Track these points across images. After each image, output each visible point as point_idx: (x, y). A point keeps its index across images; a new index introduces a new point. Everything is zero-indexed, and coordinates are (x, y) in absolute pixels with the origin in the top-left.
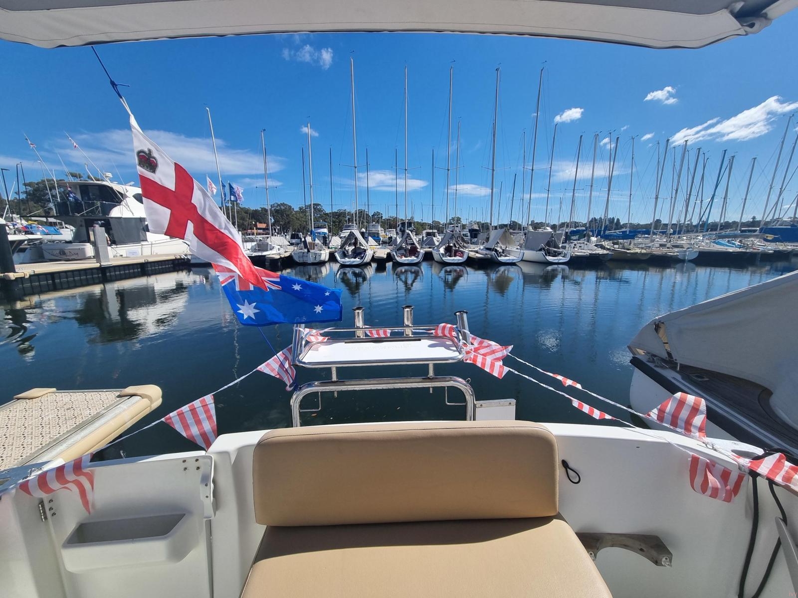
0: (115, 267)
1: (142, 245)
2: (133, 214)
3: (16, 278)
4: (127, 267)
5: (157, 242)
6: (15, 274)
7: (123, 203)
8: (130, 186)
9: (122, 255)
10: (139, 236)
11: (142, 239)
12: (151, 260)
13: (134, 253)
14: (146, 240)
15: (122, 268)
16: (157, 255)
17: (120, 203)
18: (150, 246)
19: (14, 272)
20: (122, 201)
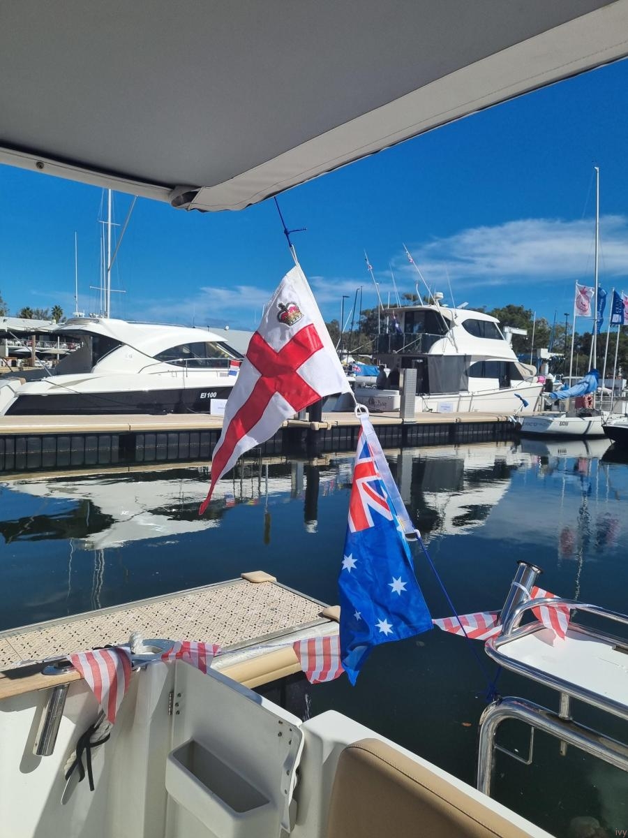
0: (419, 425)
1: (461, 396)
2: (457, 350)
3: (320, 429)
4: (432, 427)
5: (481, 393)
6: (320, 424)
7: (448, 335)
8: (462, 308)
9: (431, 410)
10: (459, 382)
11: (461, 388)
12: (465, 419)
13: (446, 407)
14: (467, 390)
15: (426, 428)
16: (476, 413)
17: (445, 334)
18: (470, 398)
19: (320, 421)
20: (447, 331)
